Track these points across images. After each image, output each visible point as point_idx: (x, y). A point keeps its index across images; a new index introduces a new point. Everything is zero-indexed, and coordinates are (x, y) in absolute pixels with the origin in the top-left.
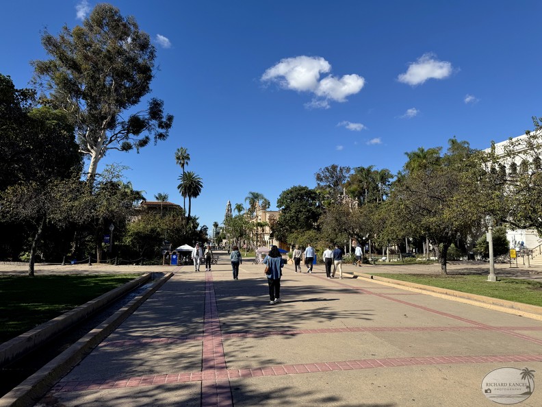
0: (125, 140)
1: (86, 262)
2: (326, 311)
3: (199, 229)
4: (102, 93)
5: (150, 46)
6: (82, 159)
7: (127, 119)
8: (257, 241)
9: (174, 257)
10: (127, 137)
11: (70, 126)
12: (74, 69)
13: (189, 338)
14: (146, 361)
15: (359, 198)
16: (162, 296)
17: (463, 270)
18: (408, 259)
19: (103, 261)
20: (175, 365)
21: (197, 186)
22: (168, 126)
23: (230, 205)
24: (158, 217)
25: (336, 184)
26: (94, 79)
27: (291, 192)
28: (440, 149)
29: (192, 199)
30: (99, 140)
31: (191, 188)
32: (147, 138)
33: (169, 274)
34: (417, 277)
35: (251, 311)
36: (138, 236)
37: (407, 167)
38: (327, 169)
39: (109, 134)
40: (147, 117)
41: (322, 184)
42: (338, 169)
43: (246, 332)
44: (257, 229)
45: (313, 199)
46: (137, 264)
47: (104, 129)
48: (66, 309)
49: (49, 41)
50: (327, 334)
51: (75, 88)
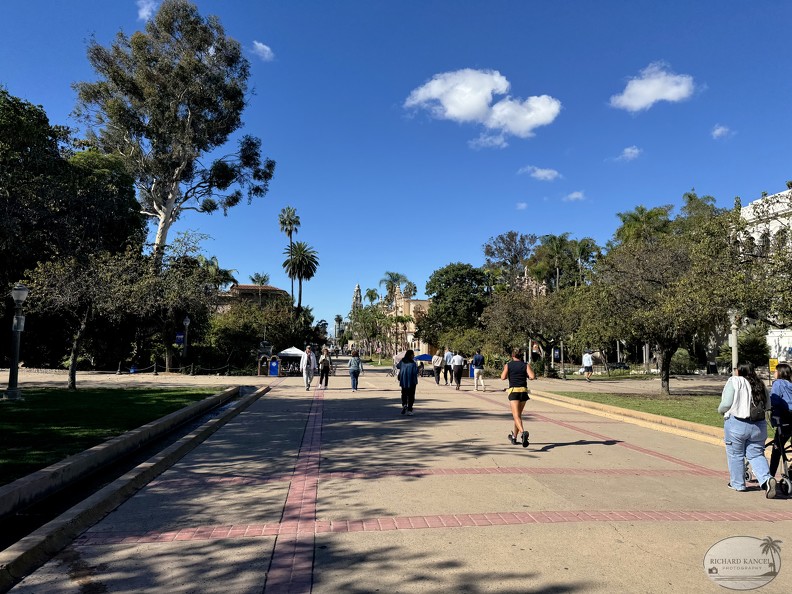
0: (206, 197)
1: (150, 371)
2: (474, 444)
3: (314, 324)
4: (172, 129)
5: (241, 60)
6: (145, 224)
7: (209, 167)
8: (397, 344)
9: (274, 364)
10: (209, 192)
11: (128, 176)
12: (134, 94)
13: (274, 478)
14: (208, 508)
15: (548, 282)
16: (248, 419)
17: (696, 388)
18: (617, 371)
19: (174, 369)
20: (245, 513)
21: (310, 264)
22: (267, 176)
23: (359, 291)
24: (254, 307)
25: (515, 261)
26: (161, 107)
27: (447, 272)
28: (670, 208)
29: (304, 281)
30: (170, 197)
31: (303, 266)
32: (238, 193)
33: (264, 388)
34: (623, 399)
35: (369, 442)
36: (226, 334)
37: (620, 234)
38: (501, 238)
39: (183, 187)
40: (238, 163)
41: (494, 260)
42: (518, 238)
43: (354, 471)
44: (397, 326)
45: (480, 282)
46: (222, 374)
47: (176, 180)
48: (112, 435)
49: (97, 55)
50: (469, 476)
51: (136, 122)
